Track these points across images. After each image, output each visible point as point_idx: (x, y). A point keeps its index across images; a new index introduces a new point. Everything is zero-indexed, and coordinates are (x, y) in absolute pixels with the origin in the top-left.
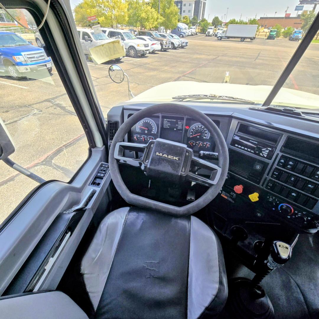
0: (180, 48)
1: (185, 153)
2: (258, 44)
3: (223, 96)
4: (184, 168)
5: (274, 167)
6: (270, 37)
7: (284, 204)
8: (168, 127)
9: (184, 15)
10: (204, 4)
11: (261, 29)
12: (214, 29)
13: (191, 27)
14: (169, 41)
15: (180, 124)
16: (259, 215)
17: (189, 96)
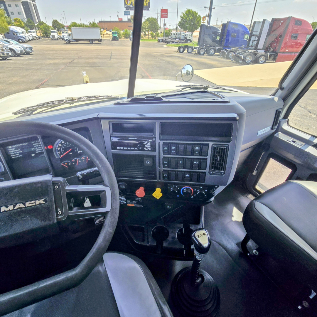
0: (24, 54)
1: (52, 187)
2: (107, 45)
3: (83, 97)
4: (59, 210)
5: (161, 158)
6: (115, 39)
7: (184, 188)
8: (20, 156)
9: (13, 17)
10: (35, 6)
11: (104, 32)
12: (58, 32)
13: (29, 31)
14: (6, 47)
15: (38, 146)
16: (169, 207)
17: (37, 106)
